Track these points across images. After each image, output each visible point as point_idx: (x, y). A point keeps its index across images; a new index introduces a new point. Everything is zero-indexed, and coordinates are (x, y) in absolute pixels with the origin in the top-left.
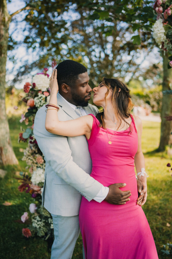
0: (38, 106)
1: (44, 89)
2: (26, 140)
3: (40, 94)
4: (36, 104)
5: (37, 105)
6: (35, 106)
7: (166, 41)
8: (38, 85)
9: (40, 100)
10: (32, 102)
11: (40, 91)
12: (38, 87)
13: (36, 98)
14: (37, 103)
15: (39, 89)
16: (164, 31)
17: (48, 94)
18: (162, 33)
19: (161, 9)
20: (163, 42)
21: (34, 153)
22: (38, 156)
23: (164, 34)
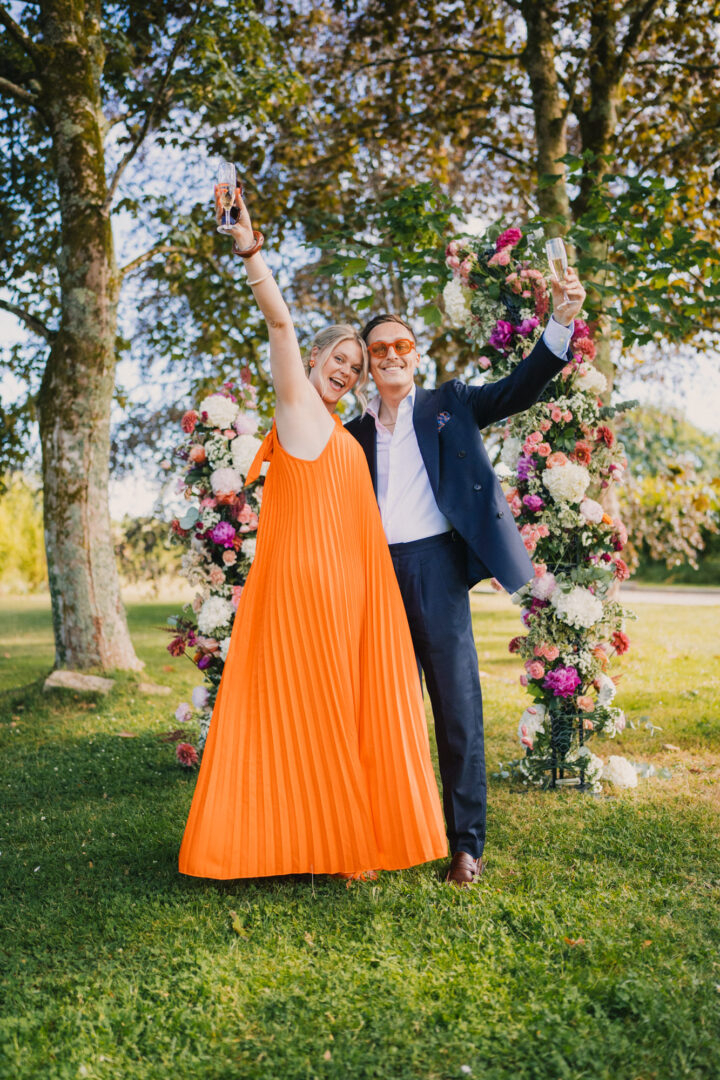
0: (214, 458)
1: (225, 425)
2: (186, 533)
3: (216, 435)
4: (209, 454)
5: (212, 457)
6: (206, 459)
7: (469, 319)
8: (214, 416)
9: (218, 446)
10: (200, 453)
11: (215, 428)
12: (212, 421)
13: (208, 444)
14: (211, 453)
15: (215, 424)
16: (463, 300)
17: (233, 434)
18: (460, 303)
19: (456, 260)
20: (463, 322)
21: (204, 562)
22: (213, 567)
23: (465, 306)
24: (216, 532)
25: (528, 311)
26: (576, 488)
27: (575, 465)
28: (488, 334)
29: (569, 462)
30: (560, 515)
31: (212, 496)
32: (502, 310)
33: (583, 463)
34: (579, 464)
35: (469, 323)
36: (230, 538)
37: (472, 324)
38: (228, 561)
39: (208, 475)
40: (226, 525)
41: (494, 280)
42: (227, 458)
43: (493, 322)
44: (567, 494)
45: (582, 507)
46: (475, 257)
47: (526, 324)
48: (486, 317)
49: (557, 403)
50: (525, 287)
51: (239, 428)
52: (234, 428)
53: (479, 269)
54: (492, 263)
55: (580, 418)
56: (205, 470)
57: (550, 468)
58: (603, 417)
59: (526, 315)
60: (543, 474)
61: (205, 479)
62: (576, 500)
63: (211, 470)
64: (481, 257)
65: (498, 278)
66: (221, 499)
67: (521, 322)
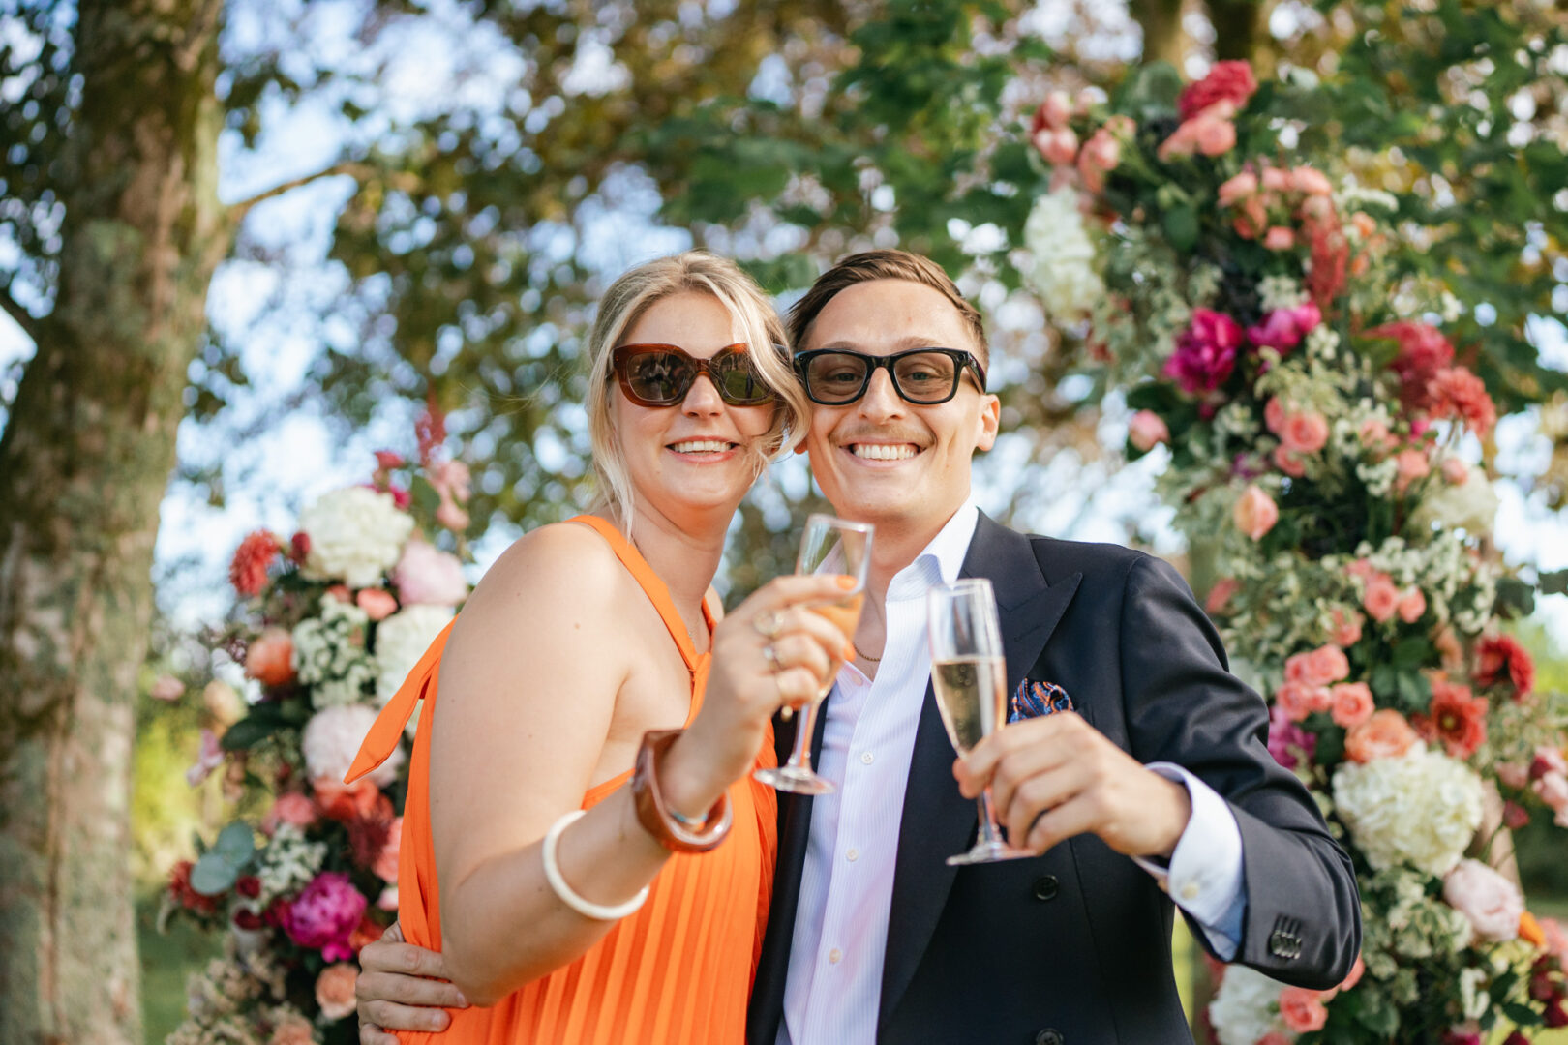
0: (316, 674)
1: (365, 576)
2: (209, 908)
3: (332, 604)
4: (303, 661)
5: (311, 673)
6: (294, 675)
7: (1101, 305)
8: (330, 545)
9: (332, 636)
10: (279, 655)
11: (335, 583)
12: (327, 559)
13: (306, 627)
14: (310, 658)
15: (332, 569)
16: (1086, 250)
17: (382, 604)
18: (1076, 259)
19: (1068, 140)
20: (1087, 315)
21: (255, 1002)
22: (286, 1020)
23: (1093, 264)
24: (303, 909)
25: (1287, 283)
26: (1446, 828)
27: (1437, 757)
28: (1166, 346)
29: (1417, 748)
30: (1397, 918)
31: (308, 789)
32: (1207, 280)
33: (1460, 750)
34: (1448, 752)
35: (1102, 314)
36: (343, 926)
37: (1113, 318)
38: (335, 999)
39: (299, 725)
40: (335, 888)
41: (1181, 195)
42: (359, 674)
43: (1178, 313)
44: (1410, 845)
45: (1457, 888)
46: (1127, 129)
47: (1281, 322)
48: (1157, 298)
49: (1380, 561)
50: (1274, 222)
51: (409, 587)
52: (391, 586)
53: (1137, 163)
54: (1176, 147)
55: (1441, 610)
56: (288, 708)
57: (1361, 762)
58: (1499, 610)
59: (1282, 298)
60: (1338, 780)
61: (287, 736)
62: (1438, 868)
63: (309, 710)
64: (1140, 134)
65: (1190, 192)
66: (328, 802)
67: (1262, 318)
